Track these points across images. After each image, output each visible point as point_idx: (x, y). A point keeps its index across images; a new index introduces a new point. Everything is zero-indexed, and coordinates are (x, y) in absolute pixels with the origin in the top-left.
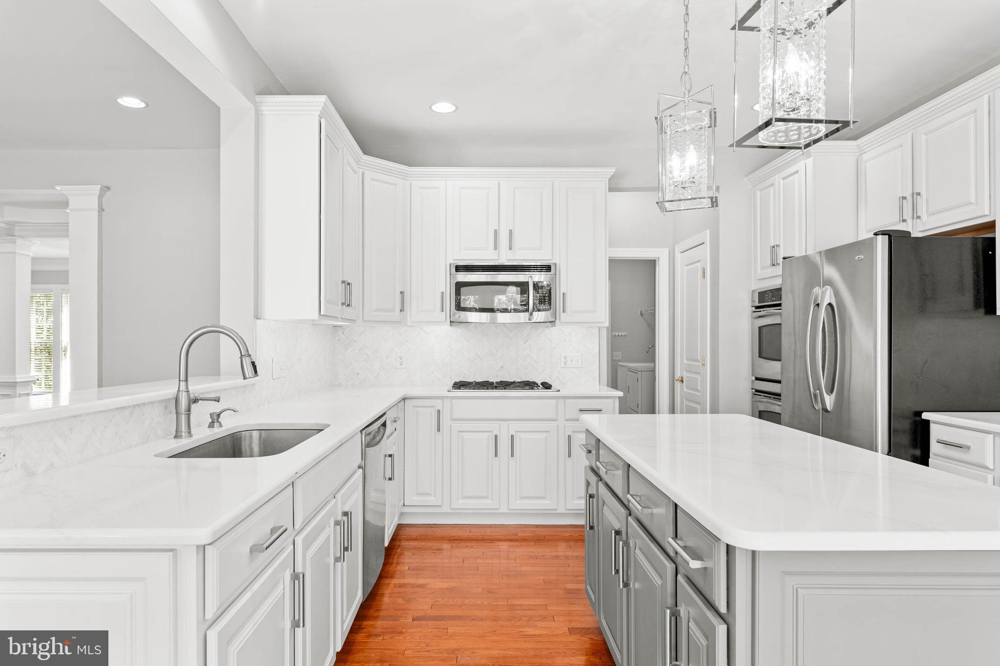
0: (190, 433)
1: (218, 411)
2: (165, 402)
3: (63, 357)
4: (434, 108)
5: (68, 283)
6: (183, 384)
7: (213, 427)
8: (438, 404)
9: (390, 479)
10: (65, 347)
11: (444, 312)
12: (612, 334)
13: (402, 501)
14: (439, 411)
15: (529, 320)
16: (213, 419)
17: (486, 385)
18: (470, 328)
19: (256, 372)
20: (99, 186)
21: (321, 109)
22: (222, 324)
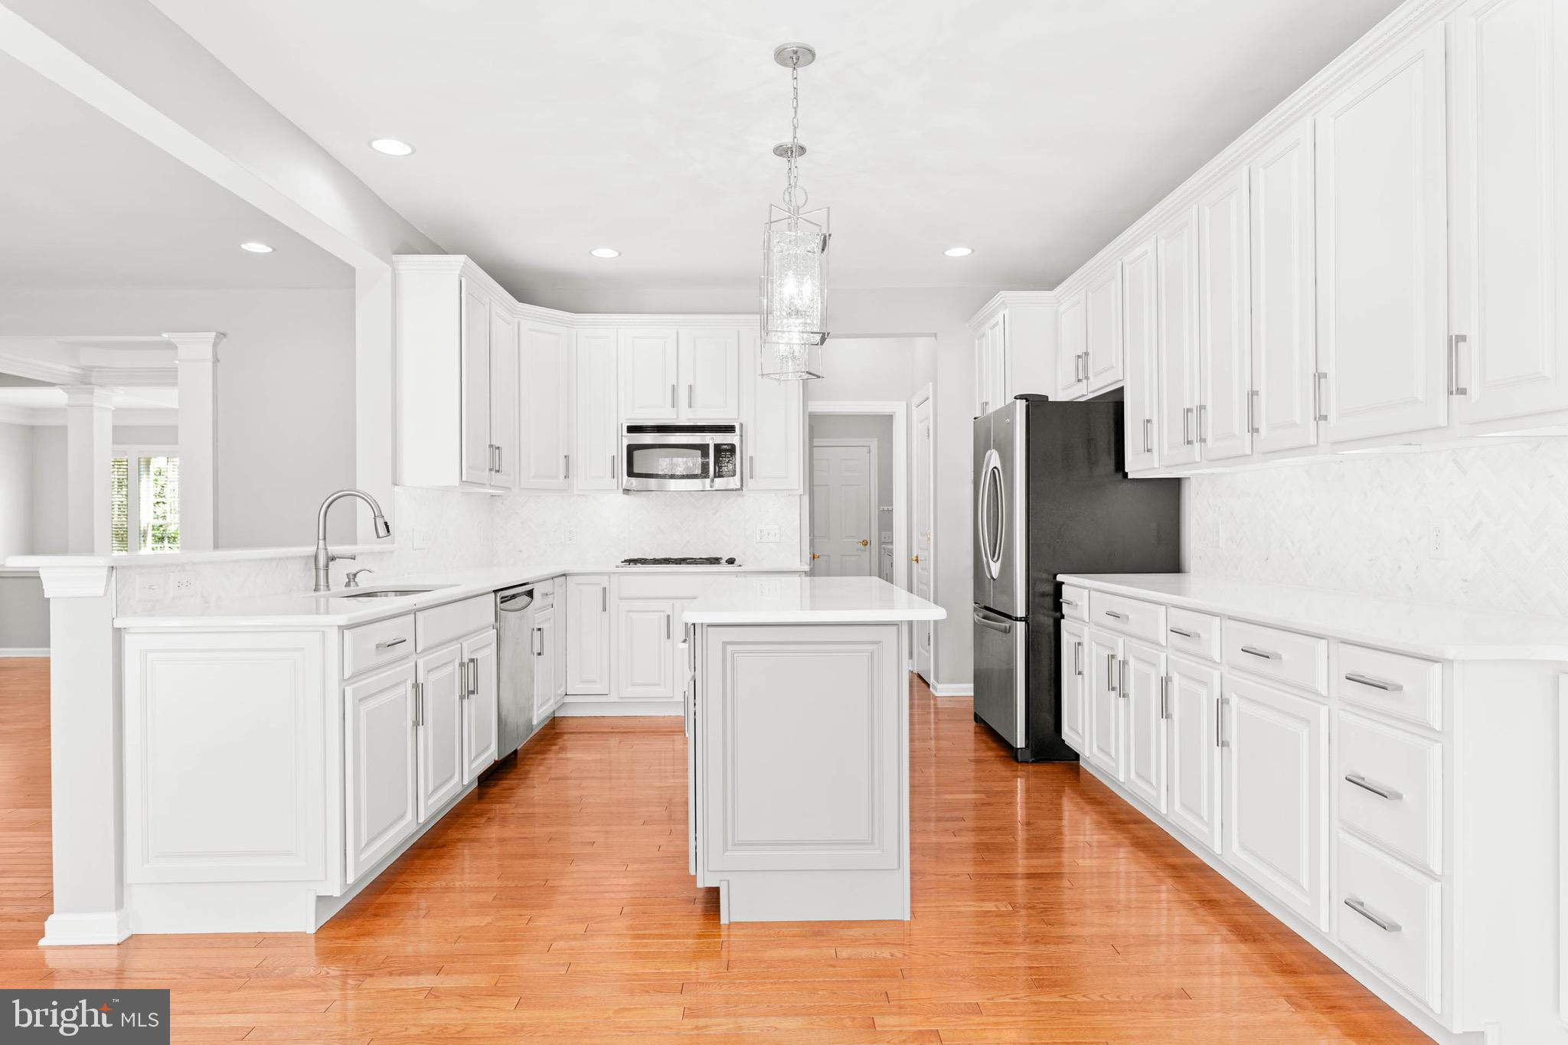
0: (328, 586)
1: (355, 572)
2: (307, 558)
3: (143, 545)
4: (593, 253)
5: (176, 443)
6: (321, 543)
7: (349, 586)
8: (604, 581)
9: (539, 654)
10: (144, 530)
11: (615, 479)
12: (878, 508)
13: (563, 689)
14: (604, 589)
15: (711, 487)
16: (349, 579)
17: (667, 561)
18: (651, 496)
19: (388, 531)
20: (215, 334)
21: (460, 267)
22: (358, 488)
